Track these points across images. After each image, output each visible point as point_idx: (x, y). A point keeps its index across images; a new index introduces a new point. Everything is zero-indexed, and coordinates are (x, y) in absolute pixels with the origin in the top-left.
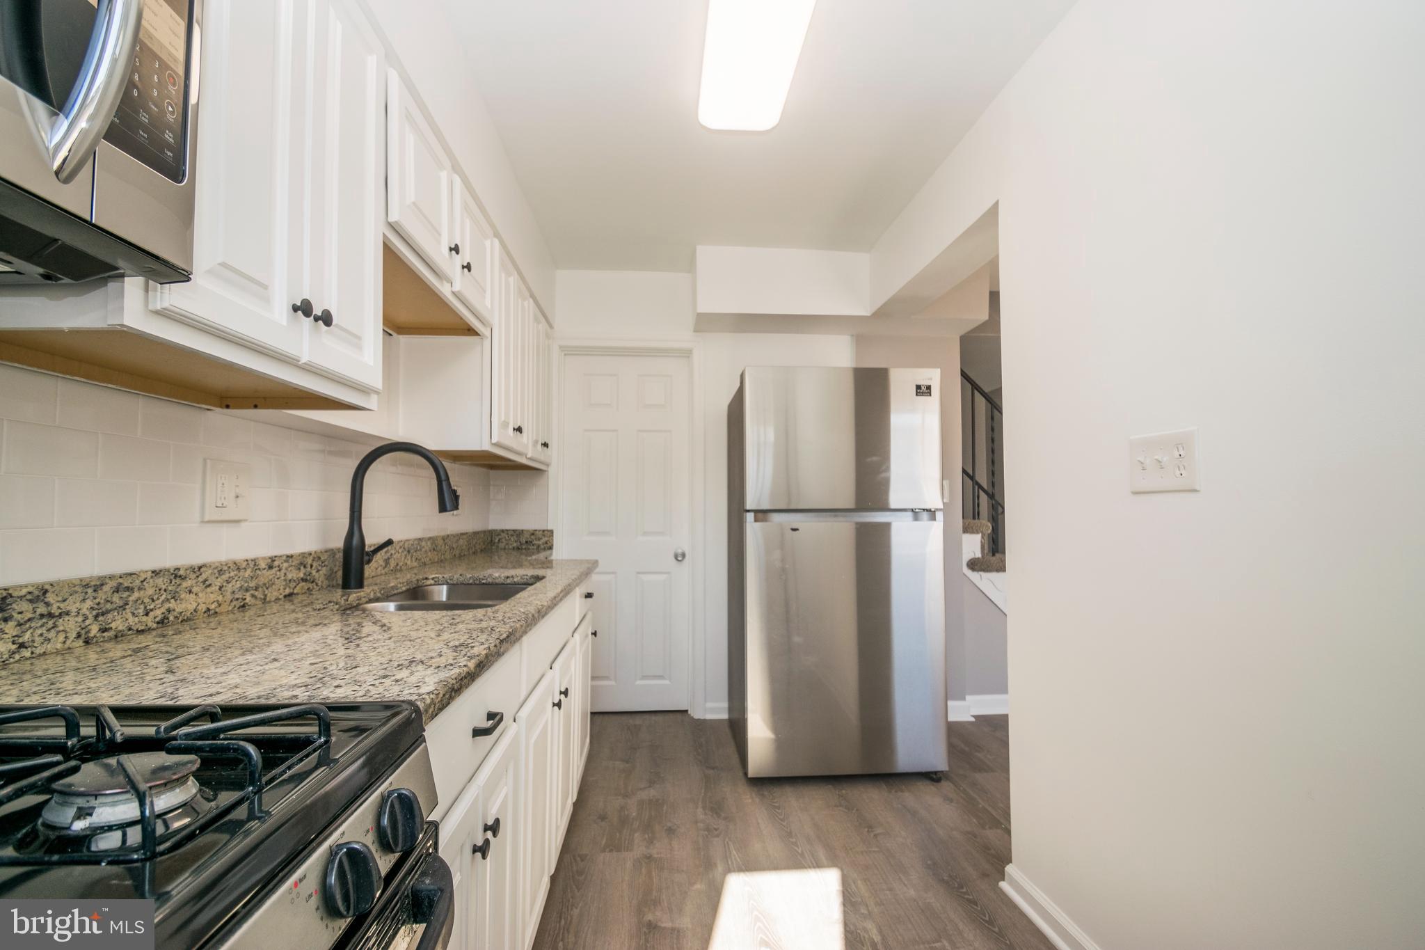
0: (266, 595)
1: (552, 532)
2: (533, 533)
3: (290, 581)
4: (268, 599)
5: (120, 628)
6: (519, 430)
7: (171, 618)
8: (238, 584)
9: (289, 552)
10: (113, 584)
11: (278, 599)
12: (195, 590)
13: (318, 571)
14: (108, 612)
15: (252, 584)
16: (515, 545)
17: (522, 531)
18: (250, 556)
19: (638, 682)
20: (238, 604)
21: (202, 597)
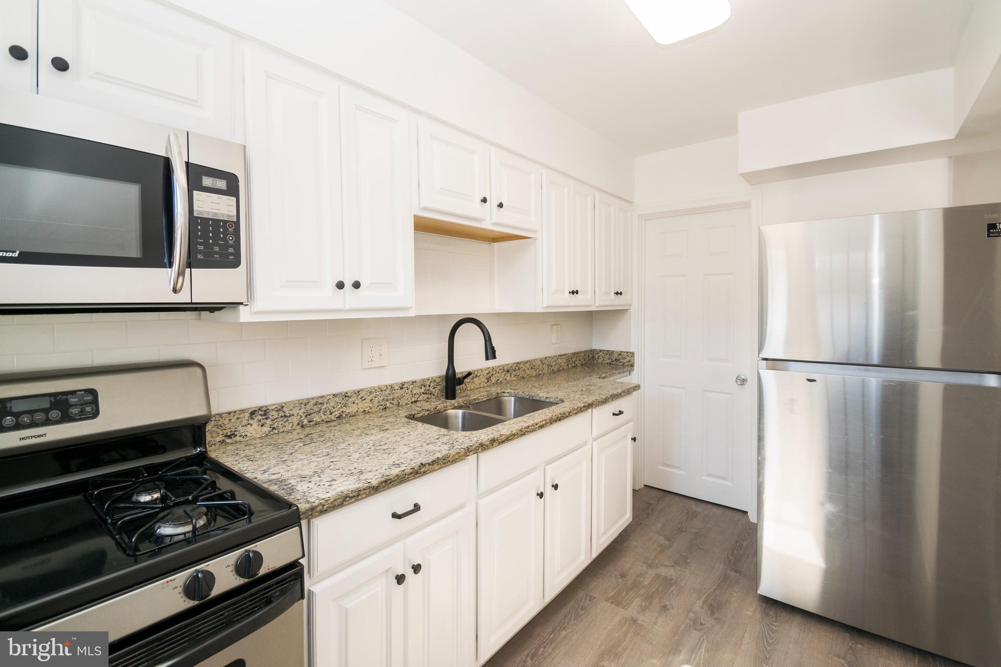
0: (399, 402)
1: (633, 354)
2: (620, 354)
3: (415, 394)
4: (400, 404)
5: (318, 420)
6: (574, 292)
7: (344, 415)
8: (382, 398)
9: (413, 379)
10: (314, 402)
11: (407, 404)
12: (356, 402)
13: (434, 388)
14: (312, 414)
15: (390, 397)
16: (608, 361)
17: (613, 351)
18: (388, 382)
19: (704, 478)
20: (382, 407)
21: (361, 405)
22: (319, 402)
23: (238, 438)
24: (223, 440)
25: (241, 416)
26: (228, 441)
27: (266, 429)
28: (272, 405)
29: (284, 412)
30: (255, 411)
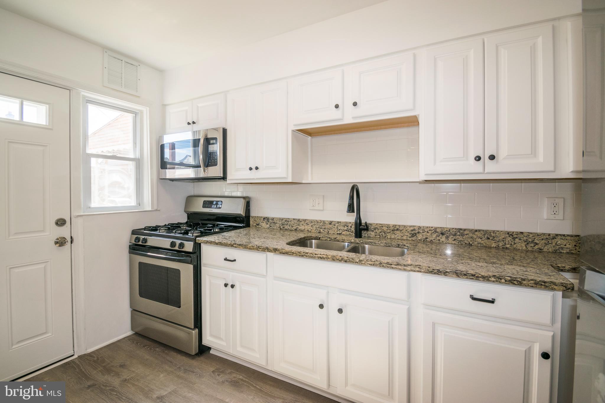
3: (340, 230)
4: (330, 233)
5: (287, 228)
7: (298, 229)
8: (318, 226)
10: (285, 220)
11: (334, 234)
12: (304, 225)
14: (284, 225)
15: (324, 227)
18: (323, 219)
20: (318, 231)
21: (306, 227)
22: (287, 220)
23: (260, 226)
25: (261, 219)
26: (257, 226)
27: (268, 226)
28: (270, 217)
29: (274, 221)
30: (265, 218)
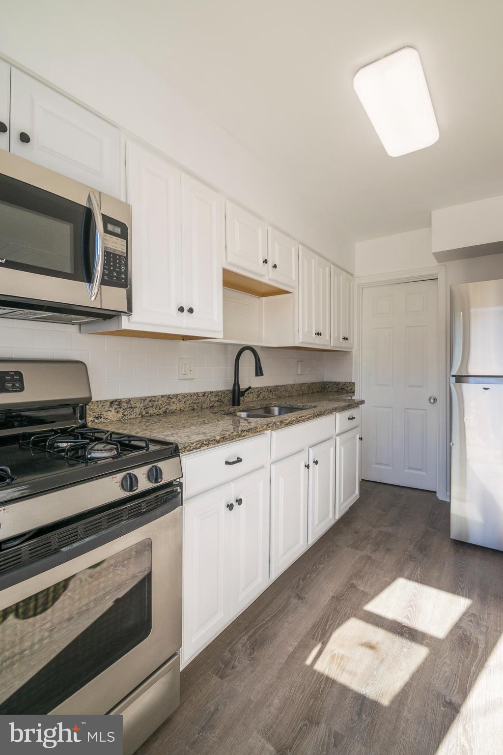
0: (202, 406)
1: (354, 383)
2: (345, 384)
3: (212, 401)
4: (203, 408)
5: (152, 413)
6: (319, 334)
7: (168, 411)
8: (191, 402)
9: (211, 390)
10: (149, 399)
11: (207, 408)
12: (176, 402)
13: (225, 398)
14: (148, 408)
15: (197, 402)
16: (336, 390)
17: (339, 382)
18: (196, 391)
19: (406, 471)
20: (191, 408)
21: (178, 405)
22: (153, 400)
23: (102, 420)
24: (94, 420)
25: (105, 405)
26: (97, 421)
27: (120, 415)
28: (124, 399)
29: (131, 404)
30: (113, 401)
